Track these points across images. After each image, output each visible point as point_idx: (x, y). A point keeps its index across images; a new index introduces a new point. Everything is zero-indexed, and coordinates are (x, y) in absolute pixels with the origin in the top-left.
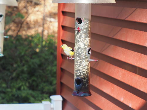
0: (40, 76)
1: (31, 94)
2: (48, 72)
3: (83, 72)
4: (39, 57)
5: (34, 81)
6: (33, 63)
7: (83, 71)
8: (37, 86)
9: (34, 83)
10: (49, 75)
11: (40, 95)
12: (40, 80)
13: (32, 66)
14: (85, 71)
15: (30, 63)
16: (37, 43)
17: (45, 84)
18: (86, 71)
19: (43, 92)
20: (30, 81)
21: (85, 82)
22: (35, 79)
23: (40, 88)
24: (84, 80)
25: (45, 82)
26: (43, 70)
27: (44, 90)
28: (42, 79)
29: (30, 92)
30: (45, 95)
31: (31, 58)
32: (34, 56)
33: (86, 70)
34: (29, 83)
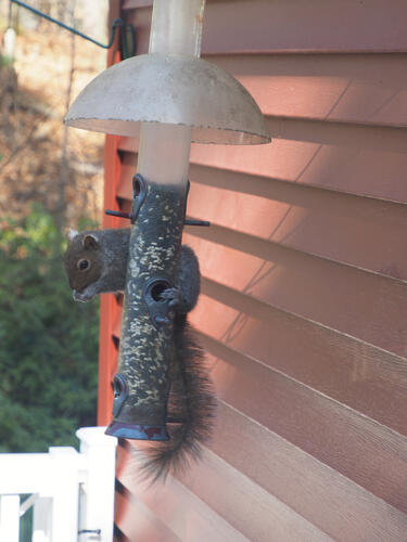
0: (50, 356)
1: (18, 418)
2: (77, 344)
3: (130, 356)
4: (46, 292)
5: (28, 372)
6: (25, 314)
7: (129, 353)
8: (40, 389)
9: (30, 382)
10: (81, 355)
11: (49, 421)
12: (48, 370)
13: (23, 324)
14: (135, 355)
15: (18, 315)
16: (42, 247)
17: (64, 385)
18: (142, 357)
19: (57, 412)
20: (16, 372)
21: (133, 392)
22: (33, 366)
23: (48, 396)
24: (130, 384)
25: (63, 378)
26: (59, 337)
27: (62, 405)
28: (55, 368)
29: (17, 409)
30: (66, 422)
31: (22, 297)
32: (28, 292)
33: (141, 351)
34: (12, 379)
